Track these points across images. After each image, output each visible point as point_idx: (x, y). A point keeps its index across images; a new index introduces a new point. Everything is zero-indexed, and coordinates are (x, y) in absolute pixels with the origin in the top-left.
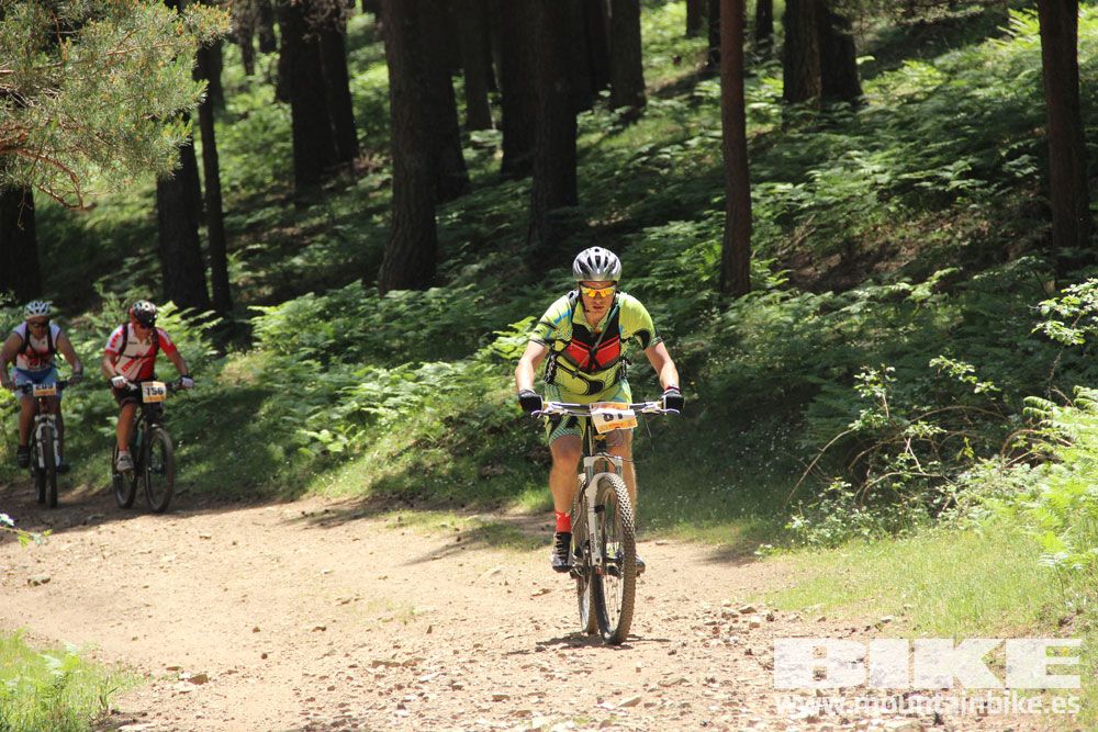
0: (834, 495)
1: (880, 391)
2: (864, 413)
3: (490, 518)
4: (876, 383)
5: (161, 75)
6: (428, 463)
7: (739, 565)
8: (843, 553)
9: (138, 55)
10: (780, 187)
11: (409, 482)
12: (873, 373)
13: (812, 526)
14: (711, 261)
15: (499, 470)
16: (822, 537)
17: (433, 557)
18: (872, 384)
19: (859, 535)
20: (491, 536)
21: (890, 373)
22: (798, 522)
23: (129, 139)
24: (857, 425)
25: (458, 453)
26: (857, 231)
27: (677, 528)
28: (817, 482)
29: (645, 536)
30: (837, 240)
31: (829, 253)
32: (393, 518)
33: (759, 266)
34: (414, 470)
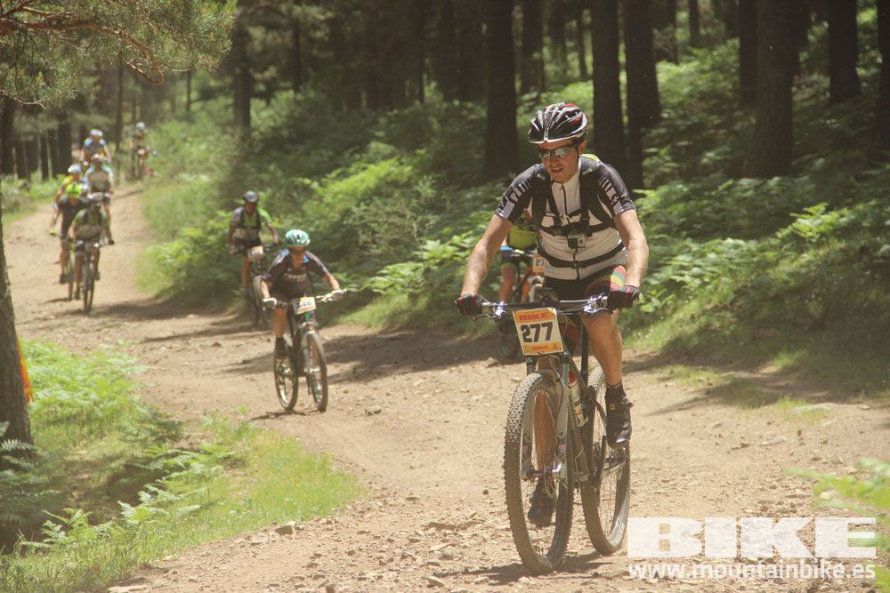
3: (744, 375)
6: (717, 324)
11: (695, 341)
15: (768, 333)
17: (680, 407)
25: (746, 317)
32: (666, 372)
34: (704, 331)
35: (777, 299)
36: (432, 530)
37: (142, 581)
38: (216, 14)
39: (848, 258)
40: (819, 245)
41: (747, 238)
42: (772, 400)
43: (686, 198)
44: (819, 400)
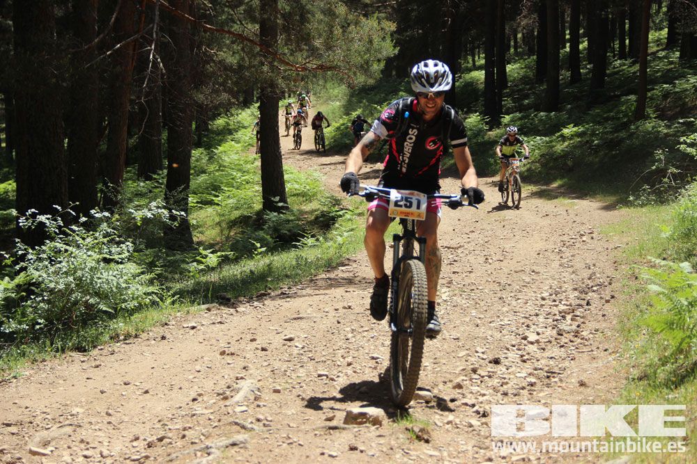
0: (644, 190)
1: (662, 157)
2: (657, 164)
3: (545, 187)
4: (662, 154)
6: (533, 168)
7: (611, 210)
8: (644, 210)
10: (665, 86)
11: (526, 174)
12: (661, 151)
13: (636, 200)
14: (633, 109)
15: (553, 172)
16: (639, 204)
18: (660, 154)
19: (651, 204)
20: (540, 194)
21: (666, 152)
22: (631, 198)
24: (654, 167)
25: (543, 165)
26: (687, 100)
27: (598, 196)
28: (639, 185)
29: (587, 198)
30: (680, 103)
31: (677, 107)
33: (649, 111)
34: (529, 170)
35: (556, 159)
36: (446, 249)
37: (348, 265)
38: (378, 66)
39: (581, 145)
40: (571, 139)
41: (545, 136)
42: (556, 197)
43: (520, 119)
44: (573, 198)
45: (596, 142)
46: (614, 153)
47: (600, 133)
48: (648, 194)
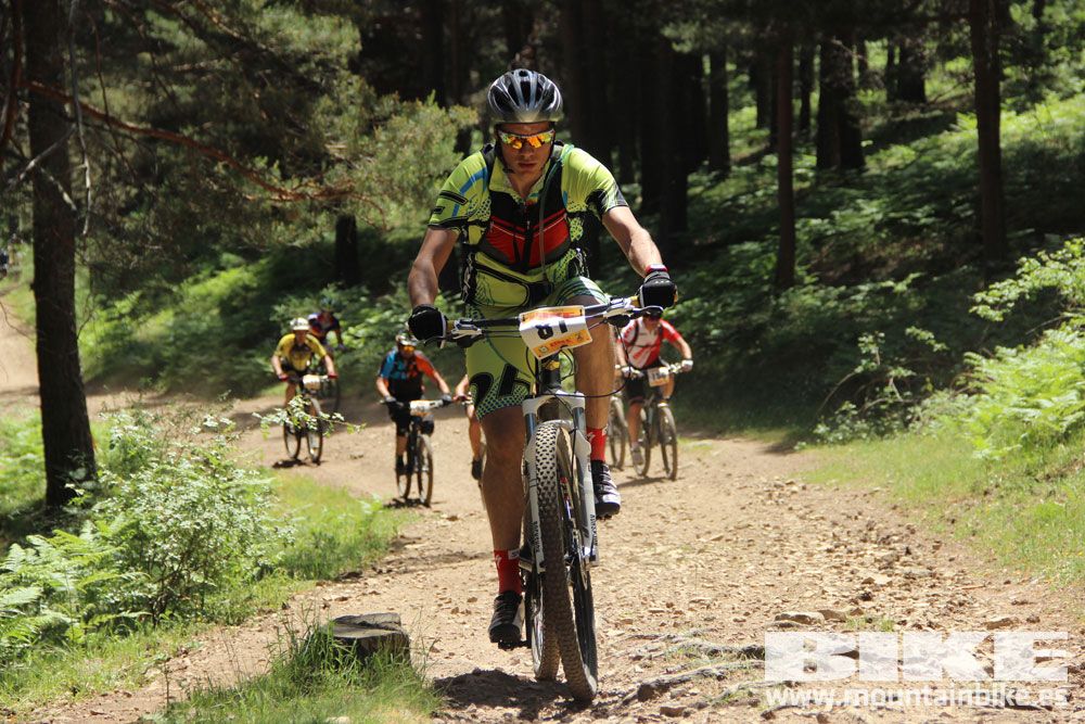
0: (845, 413)
1: (874, 350)
2: (864, 362)
4: (872, 343)
5: (435, 150)
7: (785, 454)
8: (850, 449)
9: (420, 138)
10: (814, 222)
12: (871, 337)
13: (831, 432)
14: (770, 267)
16: (837, 439)
18: (868, 343)
19: (860, 438)
21: (881, 338)
22: (821, 429)
23: (415, 189)
24: (859, 370)
26: (861, 249)
27: (746, 432)
28: (835, 404)
29: (727, 436)
30: (849, 254)
31: (843, 263)
33: (800, 270)
45: (715, 332)
46: (752, 352)
47: (718, 315)
48: (854, 419)
